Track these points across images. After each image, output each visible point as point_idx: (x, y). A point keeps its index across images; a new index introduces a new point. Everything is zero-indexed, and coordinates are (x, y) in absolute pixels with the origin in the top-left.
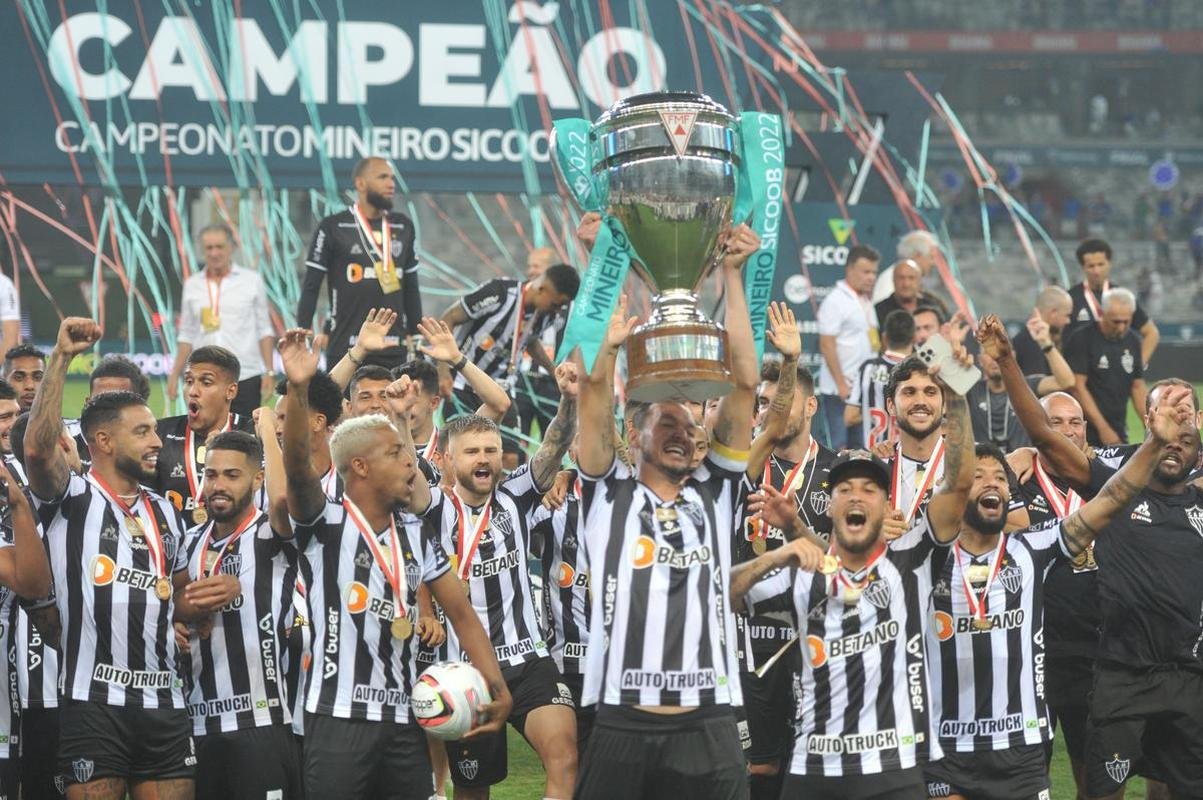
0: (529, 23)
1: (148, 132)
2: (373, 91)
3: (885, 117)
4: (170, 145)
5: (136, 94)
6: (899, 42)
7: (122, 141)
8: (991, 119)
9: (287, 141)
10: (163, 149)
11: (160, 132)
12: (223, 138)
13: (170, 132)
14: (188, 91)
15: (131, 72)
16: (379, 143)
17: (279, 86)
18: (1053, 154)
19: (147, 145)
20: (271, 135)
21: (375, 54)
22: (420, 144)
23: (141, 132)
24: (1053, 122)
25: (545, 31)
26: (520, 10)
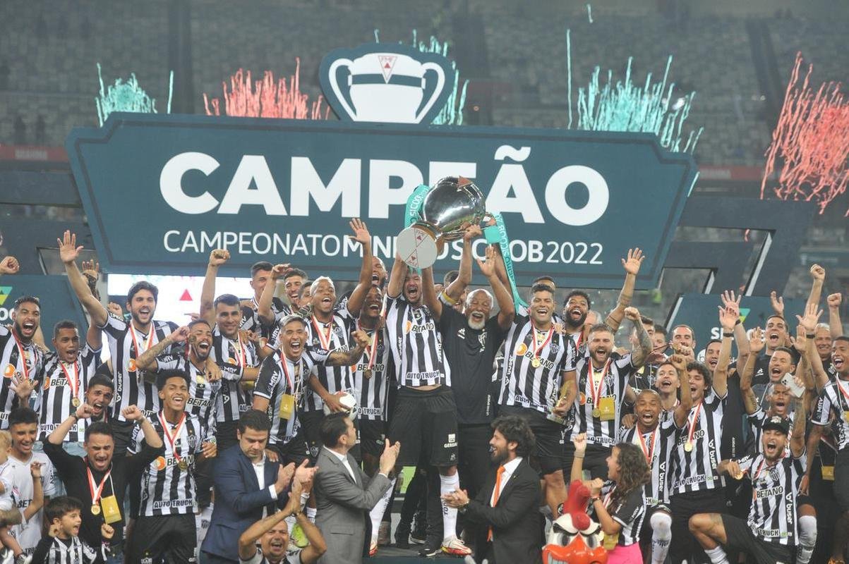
0: (508, 160)
1: (230, 238)
3: (773, 232)
4: (245, 247)
5: (221, 211)
7: (211, 244)
9: (331, 245)
11: (240, 239)
12: (285, 242)
13: (245, 238)
14: (260, 208)
15: (219, 195)
17: (325, 206)
19: (228, 246)
20: (319, 241)
21: (396, 182)
25: (520, 167)
26: (503, 152)
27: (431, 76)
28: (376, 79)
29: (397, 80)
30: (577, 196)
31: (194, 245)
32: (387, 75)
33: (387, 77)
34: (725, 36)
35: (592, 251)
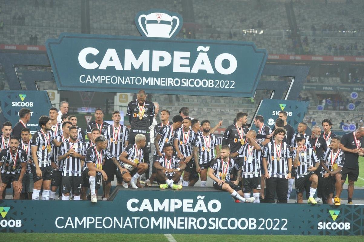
0: (202, 51)
2: (161, 68)
3: (294, 78)
4: (108, 81)
5: (99, 68)
6: (298, 58)
7: (96, 80)
8: (322, 78)
9: (139, 81)
10: (107, 83)
11: (106, 78)
12: (122, 80)
13: (108, 78)
14: (114, 67)
15: (99, 63)
16: (162, 82)
17: (137, 67)
18: (338, 88)
19: (102, 81)
20: (134, 79)
21: (162, 59)
22: (173, 82)
23: (101, 78)
24: (338, 79)
25: (206, 53)
26: (200, 48)
27: (175, 21)
28: (155, 22)
29: (163, 22)
30: (226, 64)
31: (90, 80)
32: (159, 20)
33: (159, 21)
34: (277, 9)
35: (231, 84)
